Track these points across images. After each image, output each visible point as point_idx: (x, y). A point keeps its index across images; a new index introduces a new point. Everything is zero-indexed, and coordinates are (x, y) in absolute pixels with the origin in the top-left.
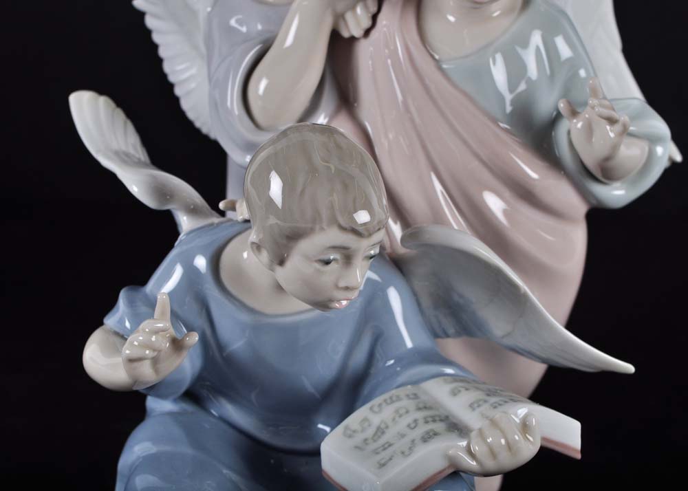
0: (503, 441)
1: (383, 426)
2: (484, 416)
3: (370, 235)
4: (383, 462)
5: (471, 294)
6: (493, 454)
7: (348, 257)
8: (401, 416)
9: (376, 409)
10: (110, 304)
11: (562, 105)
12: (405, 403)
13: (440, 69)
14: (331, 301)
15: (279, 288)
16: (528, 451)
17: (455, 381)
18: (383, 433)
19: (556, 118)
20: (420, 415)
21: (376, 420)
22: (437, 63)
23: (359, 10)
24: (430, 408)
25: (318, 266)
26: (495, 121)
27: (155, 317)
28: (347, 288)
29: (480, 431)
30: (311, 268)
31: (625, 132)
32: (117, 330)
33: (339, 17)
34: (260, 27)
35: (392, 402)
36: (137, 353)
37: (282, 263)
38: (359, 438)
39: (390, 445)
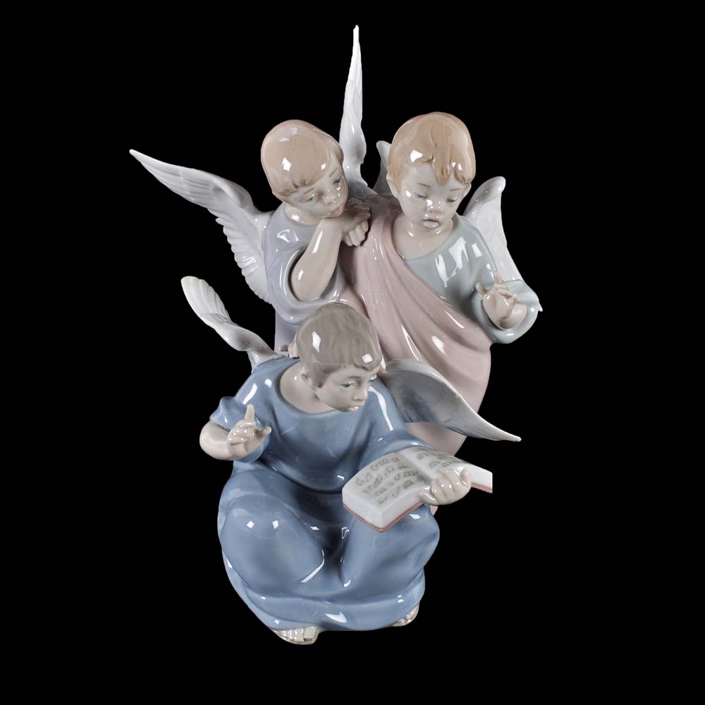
0: (450, 486)
1: (379, 478)
2: (438, 471)
3: (372, 369)
4: (381, 500)
5: (426, 397)
6: (445, 494)
7: (359, 382)
8: (390, 472)
9: (374, 468)
10: (214, 407)
11: (478, 286)
12: (391, 464)
13: (407, 265)
14: (349, 407)
15: (316, 397)
16: (464, 491)
17: (420, 450)
18: (380, 482)
19: (474, 292)
20: (401, 471)
21: (375, 475)
22: (404, 260)
23: (358, 230)
24: (406, 467)
25: (342, 387)
26: (438, 294)
27: (246, 418)
28: (358, 400)
29: (437, 480)
30: (337, 389)
31: (516, 302)
32: (220, 424)
33: (346, 234)
34: (297, 240)
35: (384, 464)
36: (236, 440)
37: (320, 386)
38: (365, 486)
39: (385, 490)
